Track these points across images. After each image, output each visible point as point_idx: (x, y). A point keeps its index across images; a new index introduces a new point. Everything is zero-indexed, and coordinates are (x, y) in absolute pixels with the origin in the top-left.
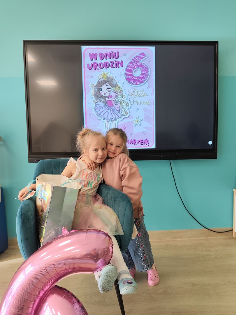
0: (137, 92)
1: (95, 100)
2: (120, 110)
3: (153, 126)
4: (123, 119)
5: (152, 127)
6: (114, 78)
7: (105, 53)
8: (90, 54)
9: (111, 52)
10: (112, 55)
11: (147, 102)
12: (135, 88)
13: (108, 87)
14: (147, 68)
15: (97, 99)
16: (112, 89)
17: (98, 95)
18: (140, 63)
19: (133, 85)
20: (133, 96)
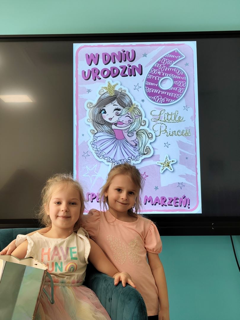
0: (166, 115)
1: (94, 129)
2: (136, 145)
3: (195, 173)
4: (141, 162)
5: (195, 175)
6: (127, 93)
7: (112, 54)
8: (86, 55)
9: (122, 52)
10: (124, 56)
11: (185, 132)
12: (164, 108)
13: (116, 107)
14: (184, 75)
15: (97, 128)
16: (124, 111)
17: (99, 120)
18: (171, 68)
19: (160, 103)
20: (159, 122)
